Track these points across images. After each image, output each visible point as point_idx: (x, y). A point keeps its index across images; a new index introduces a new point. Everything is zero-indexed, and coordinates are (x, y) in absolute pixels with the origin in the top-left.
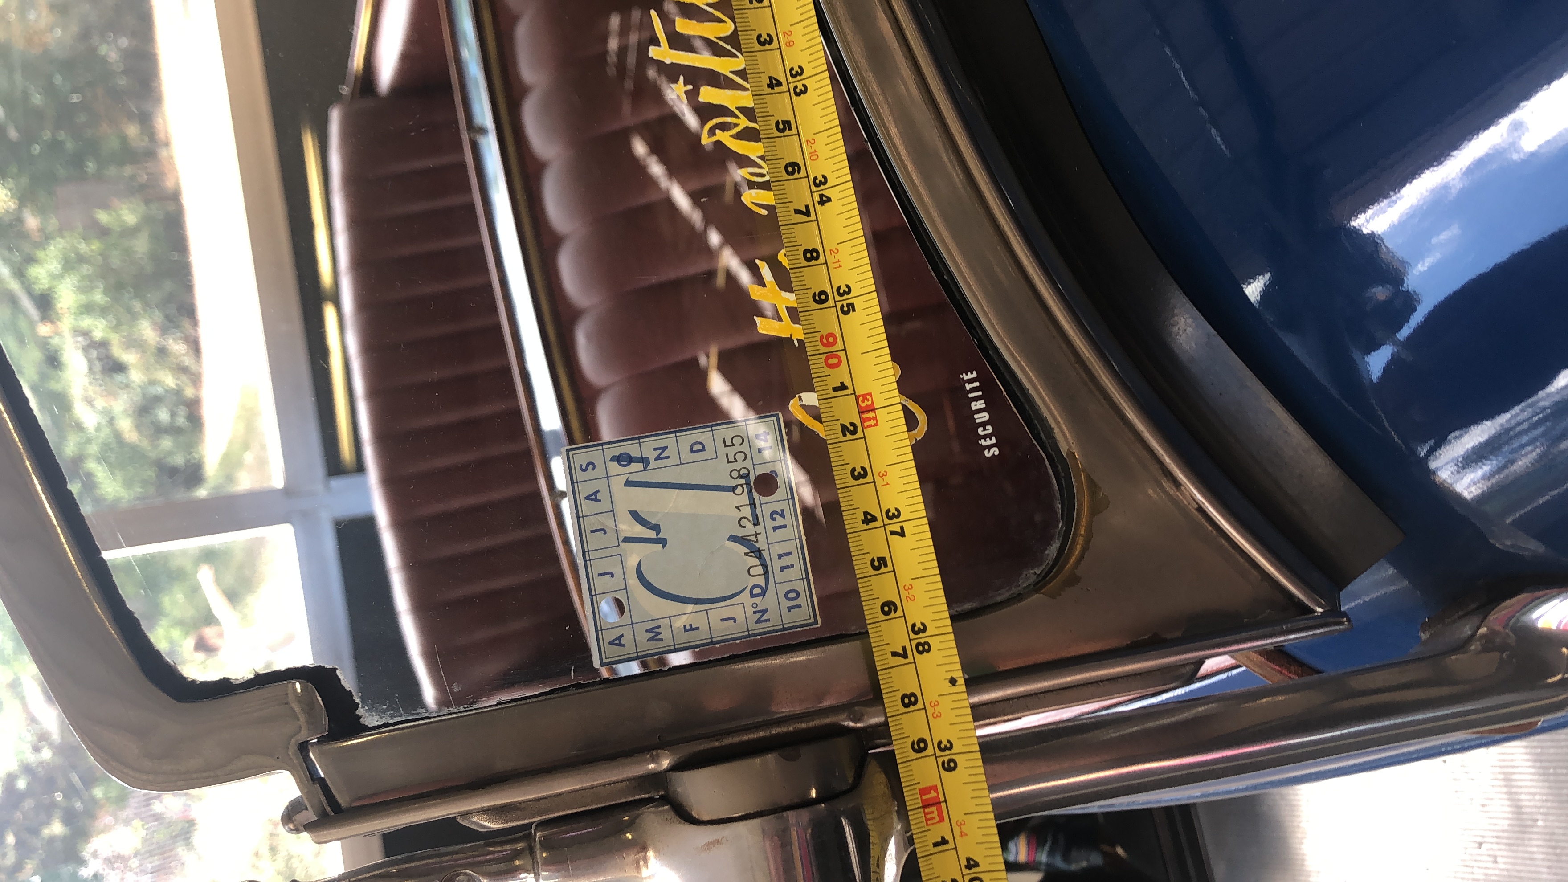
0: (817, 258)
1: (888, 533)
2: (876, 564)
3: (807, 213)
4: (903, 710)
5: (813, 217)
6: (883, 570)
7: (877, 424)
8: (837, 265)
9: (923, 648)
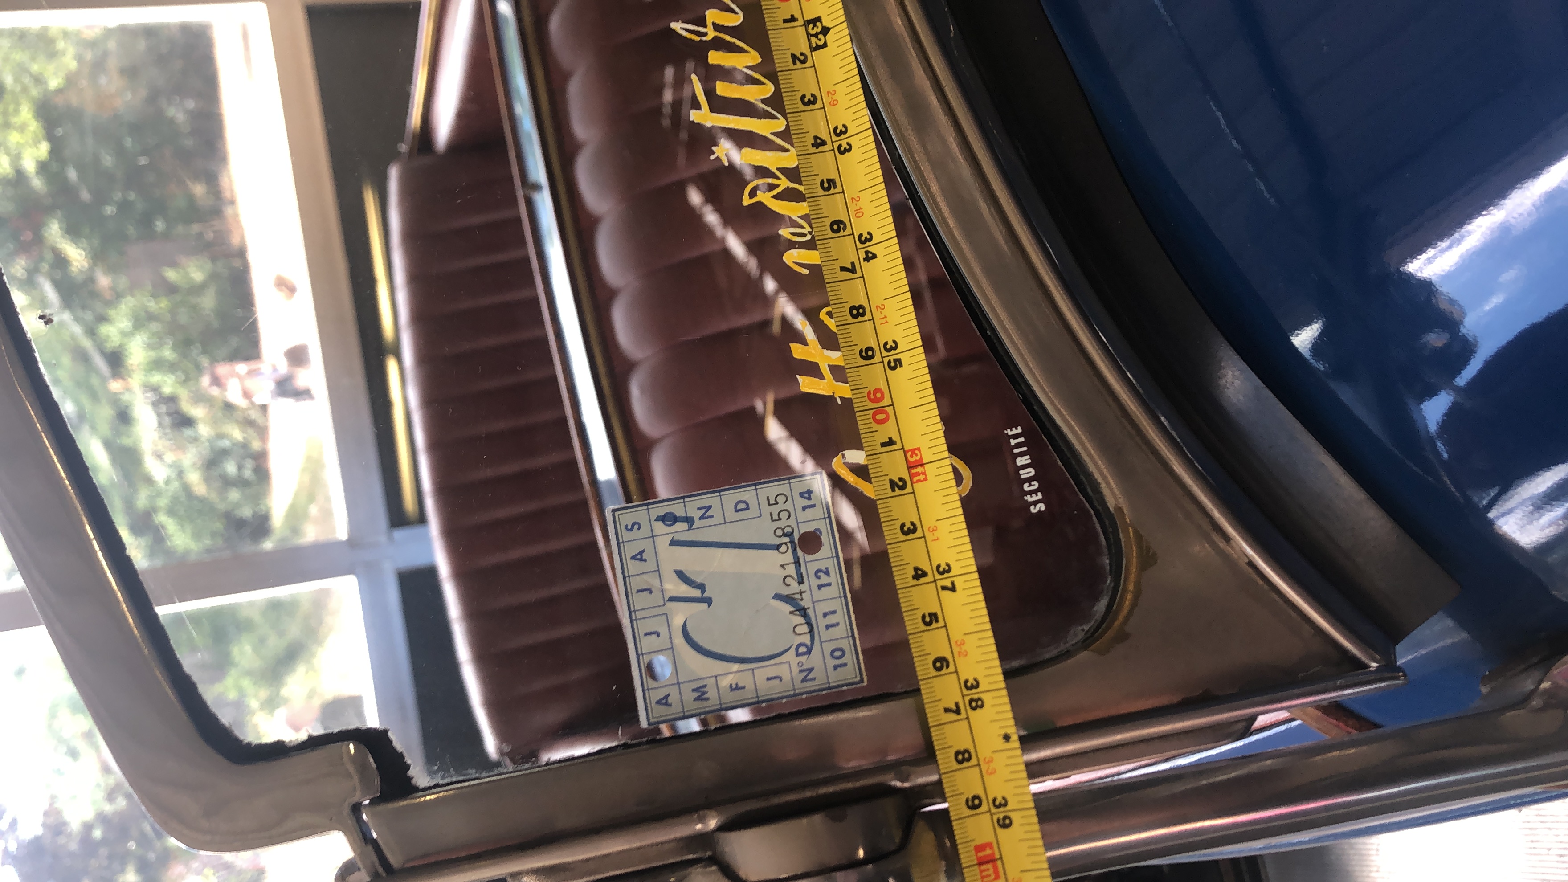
0: (863, 315)
1: (939, 589)
2: (928, 619)
3: (853, 270)
4: (956, 766)
5: (859, 274)
6: (934, 625)
7: (925, 479)
8: (884, 320)
9: (977, 704)
